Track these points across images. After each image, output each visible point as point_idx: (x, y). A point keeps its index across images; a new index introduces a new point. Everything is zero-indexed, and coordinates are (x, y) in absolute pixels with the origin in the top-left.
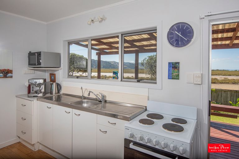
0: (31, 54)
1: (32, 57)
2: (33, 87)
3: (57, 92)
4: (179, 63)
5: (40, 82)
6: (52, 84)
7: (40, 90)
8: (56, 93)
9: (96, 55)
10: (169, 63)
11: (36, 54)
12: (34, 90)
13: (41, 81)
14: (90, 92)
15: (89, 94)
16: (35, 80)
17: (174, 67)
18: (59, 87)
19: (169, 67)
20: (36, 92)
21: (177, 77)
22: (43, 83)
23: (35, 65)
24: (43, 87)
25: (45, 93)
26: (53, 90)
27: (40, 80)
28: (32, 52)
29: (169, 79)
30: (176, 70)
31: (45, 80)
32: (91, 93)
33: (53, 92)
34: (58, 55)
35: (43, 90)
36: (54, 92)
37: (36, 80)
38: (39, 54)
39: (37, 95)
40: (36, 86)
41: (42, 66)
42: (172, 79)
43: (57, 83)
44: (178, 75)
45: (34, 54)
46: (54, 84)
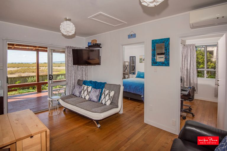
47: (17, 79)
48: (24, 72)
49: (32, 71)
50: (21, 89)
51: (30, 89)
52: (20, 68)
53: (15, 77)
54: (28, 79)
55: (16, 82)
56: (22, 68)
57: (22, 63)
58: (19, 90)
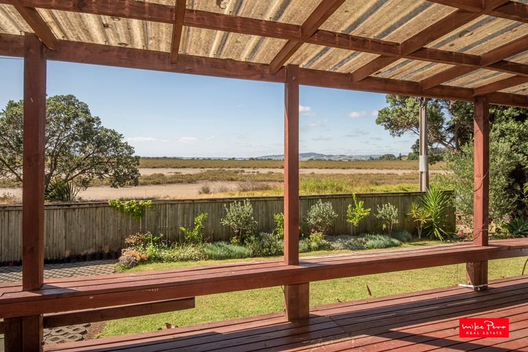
47: (199, 206)
48: (212, 180)
49: (228, 177)
50: (208, 242)
51: (234, 244)
52: (206, 169)
53: (193, 200)
54: (229, 207)
55: (197, 216)
56: (210, 169)
57: (209, 159)
58: (203, 242)
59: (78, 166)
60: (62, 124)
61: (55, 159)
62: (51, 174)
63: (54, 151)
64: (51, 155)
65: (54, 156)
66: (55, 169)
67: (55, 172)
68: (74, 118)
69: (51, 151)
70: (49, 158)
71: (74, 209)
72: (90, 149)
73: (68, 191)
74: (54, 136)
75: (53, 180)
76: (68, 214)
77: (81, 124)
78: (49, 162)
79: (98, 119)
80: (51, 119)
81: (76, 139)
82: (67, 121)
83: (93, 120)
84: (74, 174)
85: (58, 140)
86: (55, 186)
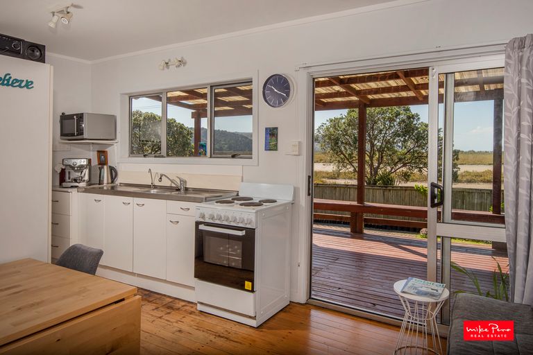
0: (64, 118)
1: (66, 122)
2: (69, 173)
3: (110, 181)
4: (277, 128)
5: (82, 163)
6: (100, 169)
7: (82, 178)
8: (108, 183)
9: (192, 118)
10: (266, 129)
11: (75, 117)
12: (71, 177)
13: (84, 162)
14: (162, 175)
15: (161, 178)
16: (73, 161)
17: (272, 133)
18: (113, 173)
19: (266, 134)
20: (75, 180)
21: (275, 148)
22: (87, 165)
23: (73, 135)
24: (86, 171)
25: (89, 183)
26: (103, 177)
27: (82, 160)
28: (67, 114)
29: (266, 150)
30: (274, 138)
31: (90, 161)
32: (163, 178)
33: (103, 181)
34: (112, 119)
35: (86, 178)
36: (105, 181)
37: (75, 160)
38: (80, 117)
39: (77, 184)
40: (76, 171)
41: (85, 136)
42: (270, 150)
43: (110, 167)
44: (276, 145)
45: (71, 117)
46: (105, 167)
59: (400, 160)
60: (387, 123)
61: (382, 153)
62: (378, 167)
63: (381, 146)
64: (379, 151)
65: (381, 150)
66: (381, 163)
67: (381, 166)
68: (396, 116)
69: (378, 147)
70: (377, 153)
71: (390, 190)
72: (410, 144)
73: (392, 181)
74: (381, 134)
75: (380, 172)
76: (385, 193)
77: (403, 121)
78: (377, 156)
79: (417, 115)
80: (379, 119)
81: (399, 136)
82: (391, 120)
83: (413, 117)
84: (397, 167)
85: (384, 137)
86: (381, 178)
